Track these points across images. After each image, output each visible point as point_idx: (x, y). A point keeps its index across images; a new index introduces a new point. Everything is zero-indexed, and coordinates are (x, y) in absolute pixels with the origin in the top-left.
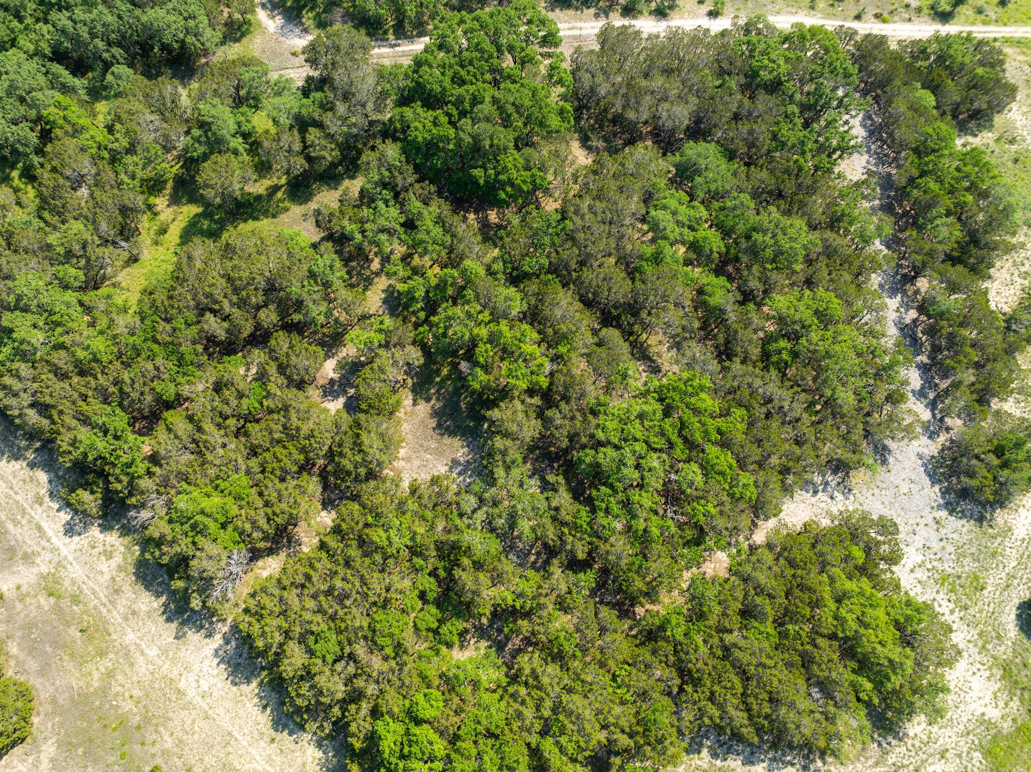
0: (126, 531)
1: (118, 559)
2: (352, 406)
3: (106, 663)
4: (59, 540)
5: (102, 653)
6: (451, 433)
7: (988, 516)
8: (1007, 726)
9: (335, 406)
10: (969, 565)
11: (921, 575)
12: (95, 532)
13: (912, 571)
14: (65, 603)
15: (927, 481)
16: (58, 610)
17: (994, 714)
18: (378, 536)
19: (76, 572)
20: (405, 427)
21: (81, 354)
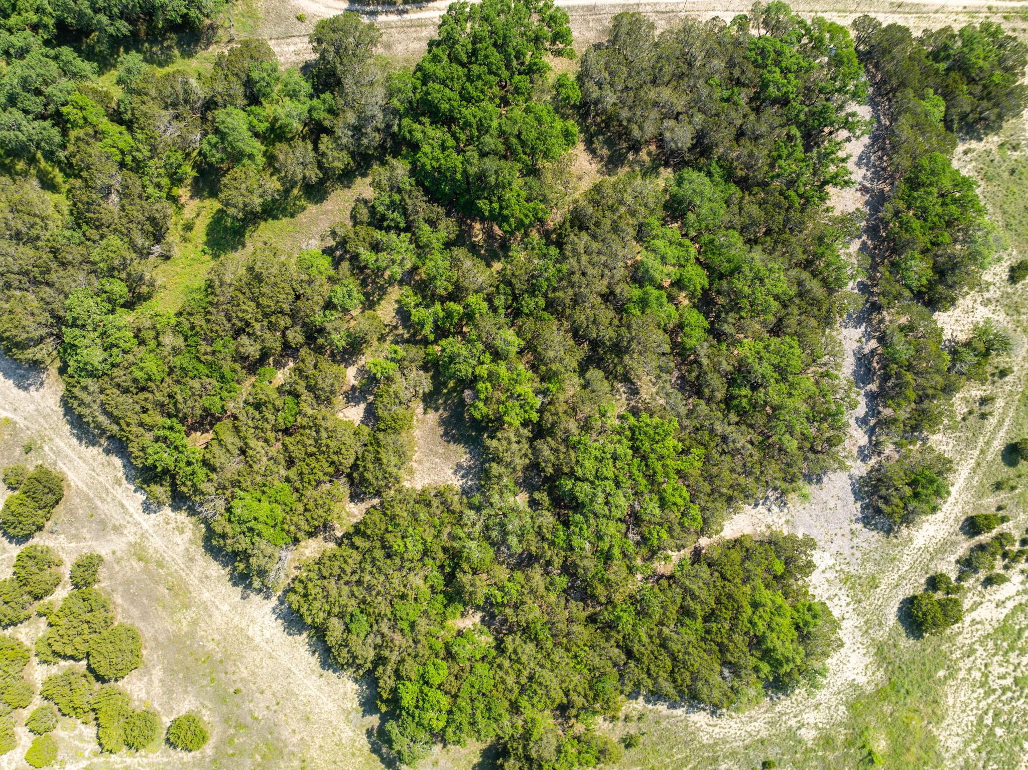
0: (192, 512)
1: (188, 534)
2: (371, 414)
3: (191, 614)
4: (139, 516)
5: (187, 606)
6: (457, 441)
7: (896, 528)
8: (870, 689)
9: (355, 414)
10: (870, 568)
11: (830, 575)
12: (167, 511)
13: (823, 572)
14: (152, 566)
15: (852, 498)
16: (146, 570)
17: (862, 680)
19: (156, 543)
20: (417, 433)
21: (138, 374)
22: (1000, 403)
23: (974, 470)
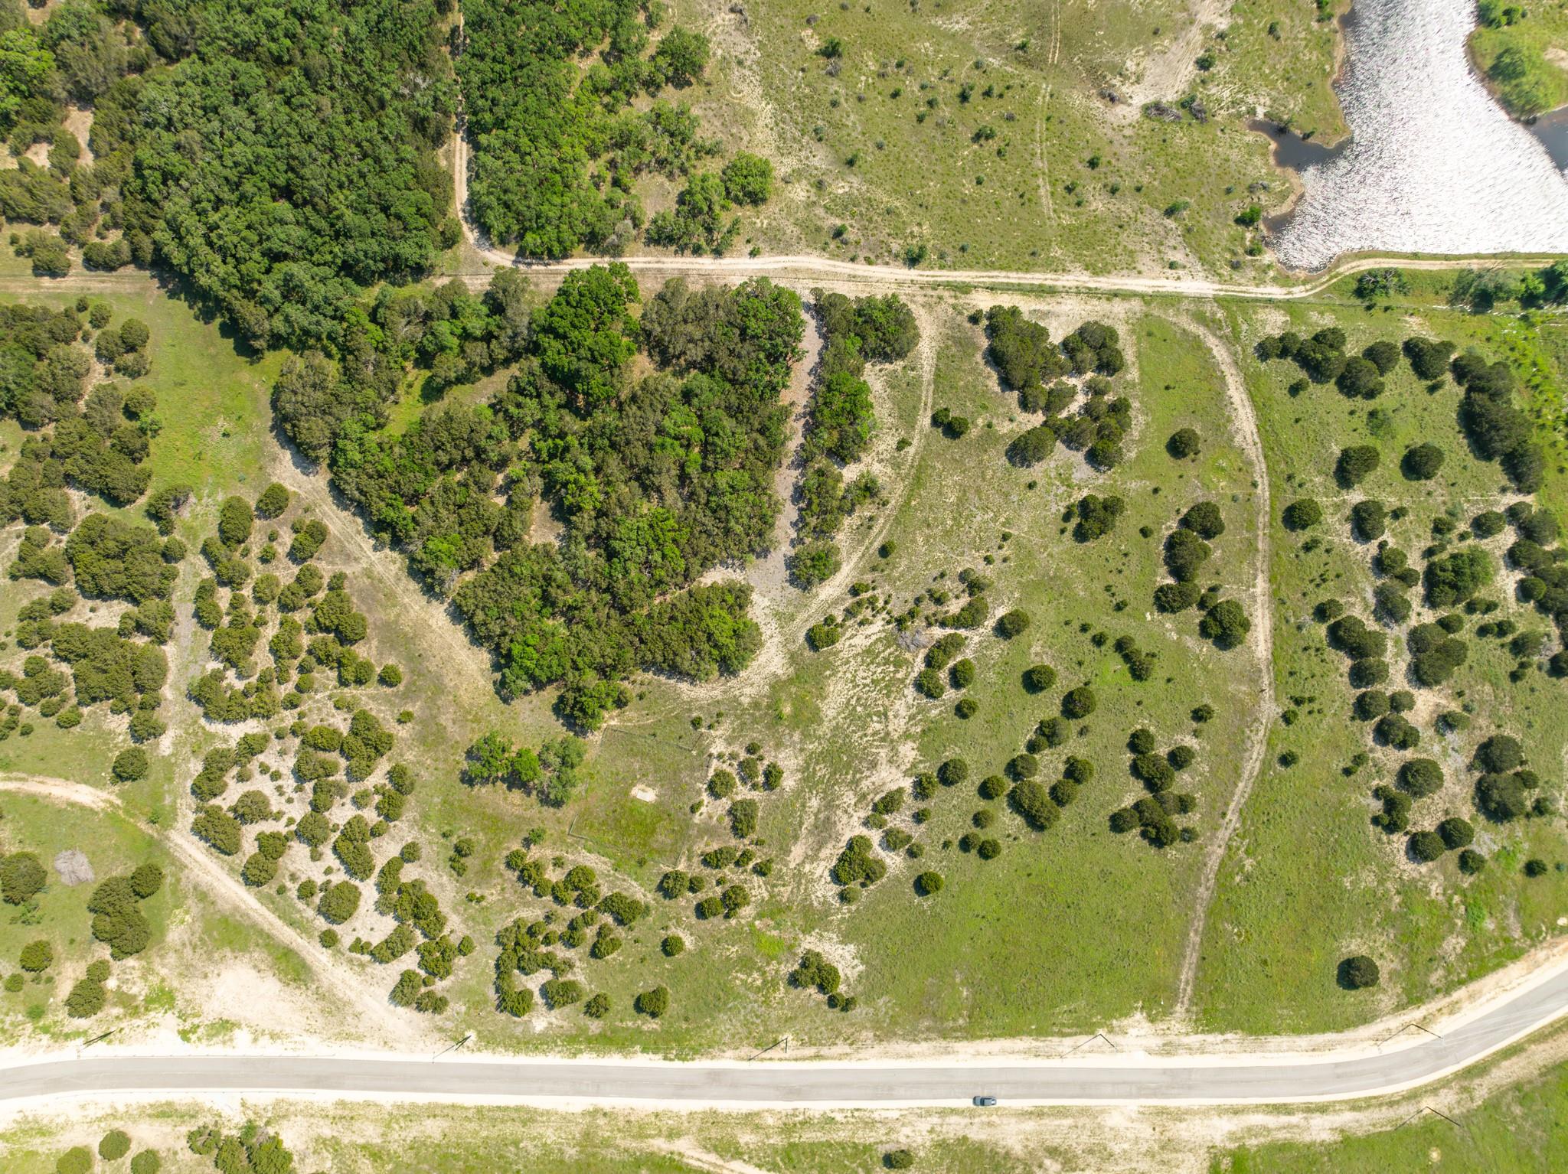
0: (402, 552)
1: (398, 565)
2: (510, 501)
3: (397, 610)
4: (370, 552)
5: (395, 606)
6: (558, 519)
7: (809, 588)
8: (784, 678)
9: (501, 501)
10: (791, 609)
11: (767, 611)
12: (387, 551)
14: (376, 582)
15: (784, 568)
16: (372, 584)
17: (780, 672)
18: (517, 569)
19: (379, 569)
20: (535, 514)
21: (380, 468)
22: (881, 521)
23: (860, 559)
